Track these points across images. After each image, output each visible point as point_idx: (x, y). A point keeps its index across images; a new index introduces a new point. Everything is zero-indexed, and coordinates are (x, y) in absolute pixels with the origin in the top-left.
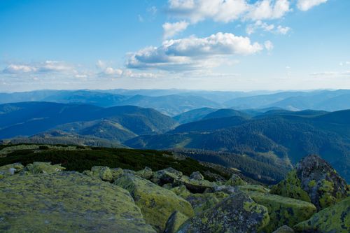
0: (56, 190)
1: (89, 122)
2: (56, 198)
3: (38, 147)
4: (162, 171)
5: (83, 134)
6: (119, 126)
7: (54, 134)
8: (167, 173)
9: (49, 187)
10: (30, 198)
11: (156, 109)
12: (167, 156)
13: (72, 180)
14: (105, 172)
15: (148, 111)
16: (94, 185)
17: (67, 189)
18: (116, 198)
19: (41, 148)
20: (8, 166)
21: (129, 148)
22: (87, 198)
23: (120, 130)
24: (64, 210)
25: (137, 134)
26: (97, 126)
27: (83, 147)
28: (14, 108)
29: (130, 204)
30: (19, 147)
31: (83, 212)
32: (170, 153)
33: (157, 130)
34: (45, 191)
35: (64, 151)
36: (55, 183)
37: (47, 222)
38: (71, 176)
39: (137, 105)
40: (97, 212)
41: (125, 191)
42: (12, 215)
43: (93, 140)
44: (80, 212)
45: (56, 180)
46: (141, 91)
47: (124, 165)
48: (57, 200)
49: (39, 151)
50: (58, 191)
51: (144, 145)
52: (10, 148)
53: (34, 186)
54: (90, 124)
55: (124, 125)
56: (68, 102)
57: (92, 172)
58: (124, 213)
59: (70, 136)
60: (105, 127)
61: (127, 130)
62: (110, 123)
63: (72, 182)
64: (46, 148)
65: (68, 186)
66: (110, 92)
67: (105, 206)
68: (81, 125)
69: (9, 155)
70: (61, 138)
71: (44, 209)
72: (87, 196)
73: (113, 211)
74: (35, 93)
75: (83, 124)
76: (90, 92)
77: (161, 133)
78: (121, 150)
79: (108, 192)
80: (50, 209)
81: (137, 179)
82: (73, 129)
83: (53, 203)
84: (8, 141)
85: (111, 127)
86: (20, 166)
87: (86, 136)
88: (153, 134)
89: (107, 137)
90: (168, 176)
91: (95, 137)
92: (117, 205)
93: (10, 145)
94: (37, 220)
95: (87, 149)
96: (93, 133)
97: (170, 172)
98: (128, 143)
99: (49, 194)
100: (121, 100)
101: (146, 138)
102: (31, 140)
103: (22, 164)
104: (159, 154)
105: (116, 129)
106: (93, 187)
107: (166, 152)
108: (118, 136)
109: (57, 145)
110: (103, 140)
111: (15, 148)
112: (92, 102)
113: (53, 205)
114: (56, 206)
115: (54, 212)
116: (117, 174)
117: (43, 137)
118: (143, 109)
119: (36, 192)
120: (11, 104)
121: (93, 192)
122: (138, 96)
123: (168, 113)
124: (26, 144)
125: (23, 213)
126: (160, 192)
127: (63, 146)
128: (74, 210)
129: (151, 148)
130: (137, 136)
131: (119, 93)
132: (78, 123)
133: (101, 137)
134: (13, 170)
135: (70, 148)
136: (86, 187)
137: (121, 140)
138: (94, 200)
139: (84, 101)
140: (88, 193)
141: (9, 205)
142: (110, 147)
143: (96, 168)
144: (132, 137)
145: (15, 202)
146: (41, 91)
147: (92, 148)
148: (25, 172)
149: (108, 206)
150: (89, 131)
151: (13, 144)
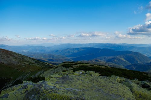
0: (100, 83)
1: (110, 57)
2: (100, 86)
3: (90, 65)
4: (143, 81)
5: (108, 62)
6: (123, 59)
7: (96, 61)
8: (146, 83)
9: (97, 82)
10: (90, 85)
11: (141, 53)
12: (145, 75)
13: (106, 80)
14: (117, 79)
15: (137, 54)
16: (115, 83)
17: (104, 84)
18: (124, 90)
19: (91, 65)
20: (80, 71)
21: (128, 69)
22: (112, 88)
23: (123, 61)
24: (103, 92)
25: (131, 63)
26: (114, 58)
27: (107, 67)
28: (82, 50)
29: (130, 94)
30: (83, 64)
31: (110, 94)
32: (147, 74)
33: (141, 62)
34: (96, 83)
35: (100, 68)
36: (99, 80)
37: (97, 95)
38: (105, 78)
39: (132, 50)
40: (116, 95)
41: (128, 88)
42: (85, 90)
43: (112, 64)
44: (109, 94)
45: (100, 79)
46: (134, 44)
47: (125, 76)
48: (100, 88)
49: (90, 67)
50: (100, 84)
51: (134, 69)
52: (80, 64)
53: (91, 80)
54: (111, 57)
55: (125, 59)
56: (102, 48)
57: (111, 78)
58: (128, 98)
59: (102, 62)
60: (117, 59)
61: (126, 61)
62: (119, 58)
63: (106, 81)
64: (93, 66)
65: (104, 82)
66: (120, 45)
67: (119, 93)
68: (107, 58)
69: (79, 67)
70: (98, 62)
71: (96, 90)
72: (112, 87)
73: (123, 96)
74: (90, 44)
75: (108, 57)
76: (111, 44)
77: (143, 64)
78: (123, 70)
79: (121, 87)
80: (98, 90)
81: (133, 84)
82: (104, 59)
83: (99, 88)
84: (79, 62)
85: (120, 60)
86: (84, 72)
87: (109, 62)
88: (139, 64)
89: (118, 63)
90: (146, 84)
91: (112, 63)
92: (125, 94)
93: (80, 63)
94: (94, 94)
95: (109, 68)
96: (112, 61)
97: (148, 82)
98: (127, 67)
99: (97, 84)
100: (125, 48)
101: (135, 65)
102: (88, 62)
103: (84, 71)
104: (141, 73)
105: (122, 60)
106: (114, 84)
107: (145, 73)
108: (122, 64)
109: (97, 65)
110: (116, 65)
111: (82, 65)
112: (112, 48)
113: (99, 89)
114: (100, 89)
115: (100, 92)
116: (122, 80)
117: (92, 61)
118: (135, 53)
119: (93, 83)
120: (82, 48)
121: (115, 86)
122: (132, 47)
123: (147, 55)
124: (86, 63)
125: (88, 90)
126: (144, 91)
127: (99, 65)
128: (107, 93)
129: (137, 70)
130: (131, 64)
131: (124, 45)
132: (106, 57)
133: (115, 63)
134: (81, 73)
135: (102, 67)
136: (111, 84)
137: (123, 65)
138: (115, 90)
139: (109, 48)
140: (112, 86)
141: (83, 86)
142: (119, 68)
143: (113, 76)
144: (129, 64)
145: (85, 85)
146: (92, 43)
147: (111, 68)
148: (86, 74)
149: (121, 94)
150: (110, 60)
151: (81, 63)
